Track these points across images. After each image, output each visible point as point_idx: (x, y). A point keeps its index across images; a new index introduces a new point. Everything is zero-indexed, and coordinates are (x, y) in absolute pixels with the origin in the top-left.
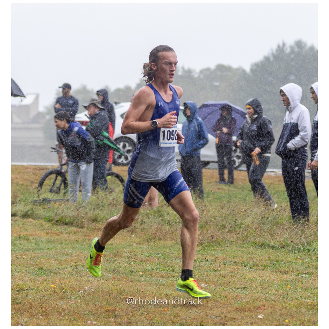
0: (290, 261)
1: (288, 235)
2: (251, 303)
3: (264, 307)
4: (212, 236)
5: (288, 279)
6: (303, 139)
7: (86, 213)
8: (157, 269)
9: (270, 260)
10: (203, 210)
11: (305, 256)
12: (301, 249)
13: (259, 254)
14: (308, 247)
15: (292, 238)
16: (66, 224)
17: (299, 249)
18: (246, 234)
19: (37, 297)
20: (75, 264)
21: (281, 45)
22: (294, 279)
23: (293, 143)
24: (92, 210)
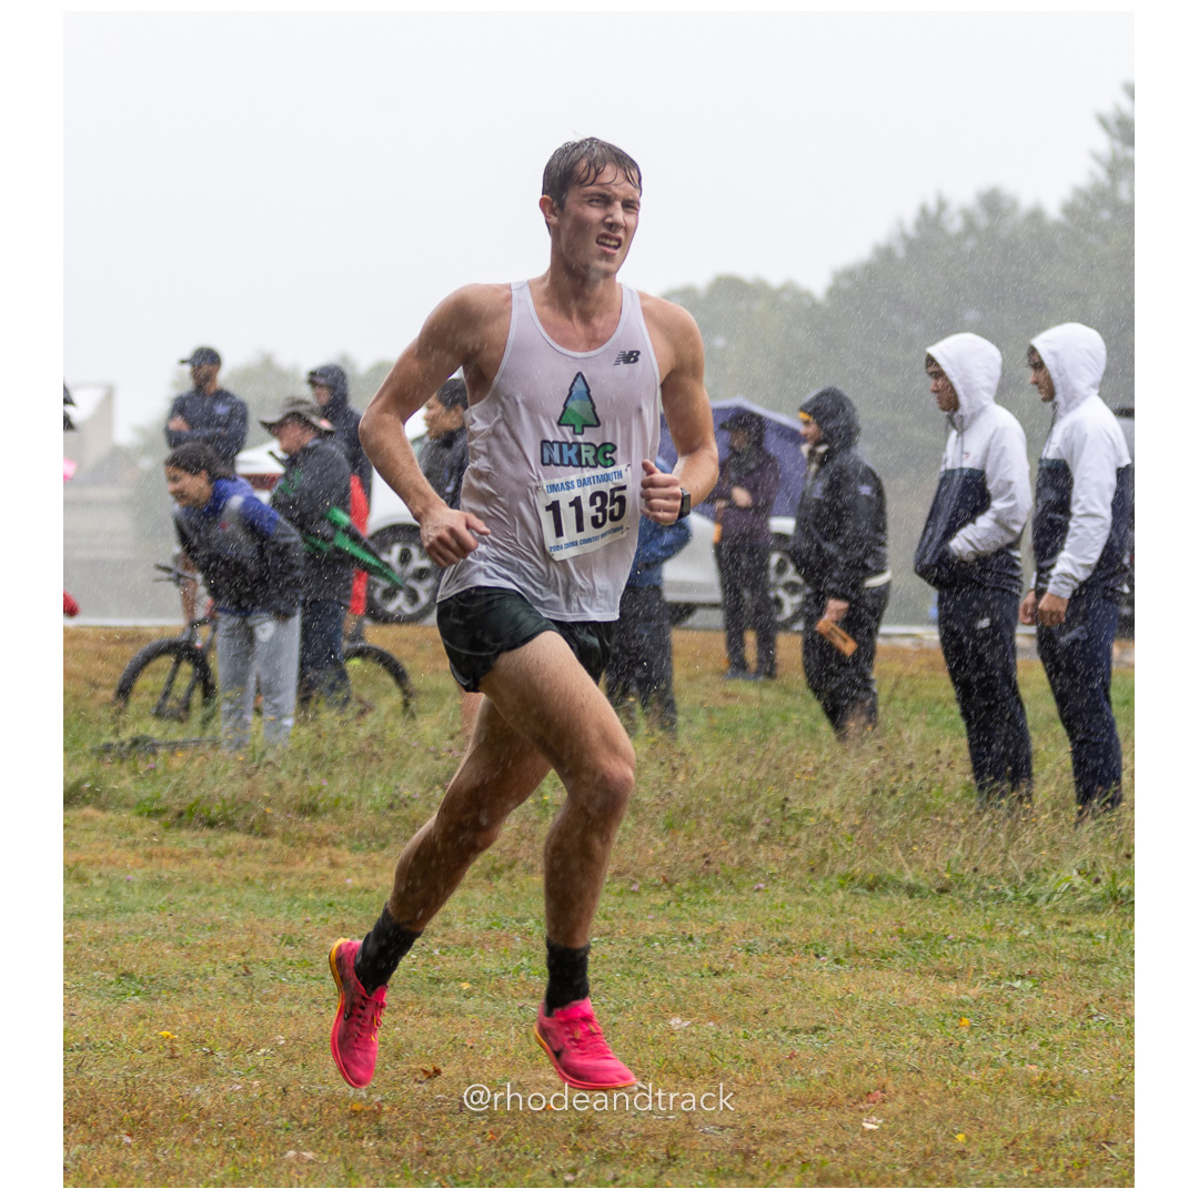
0: (971, 937)
1: (963, 850)
2: (838, 1079)
3: (884, 1092)
4: (705, 856)
5: (963, 997)
6: (1000, 522)
7: (280, 786)
8: (519, 970)
9: (901, 932)
10: (674, 769)
11: (1020, 919)
12: (1006, 895)
13: (866, 915)
14: (1031, 889)
15: (976, 858)
16: (211, 824)
17: (999, 895)
18: (819, 847)
19: (115, 1071)
20: (242, 960)
21: (932, 206)
22: (985, 997)
23: (971, 538)
24: (300, 774)
